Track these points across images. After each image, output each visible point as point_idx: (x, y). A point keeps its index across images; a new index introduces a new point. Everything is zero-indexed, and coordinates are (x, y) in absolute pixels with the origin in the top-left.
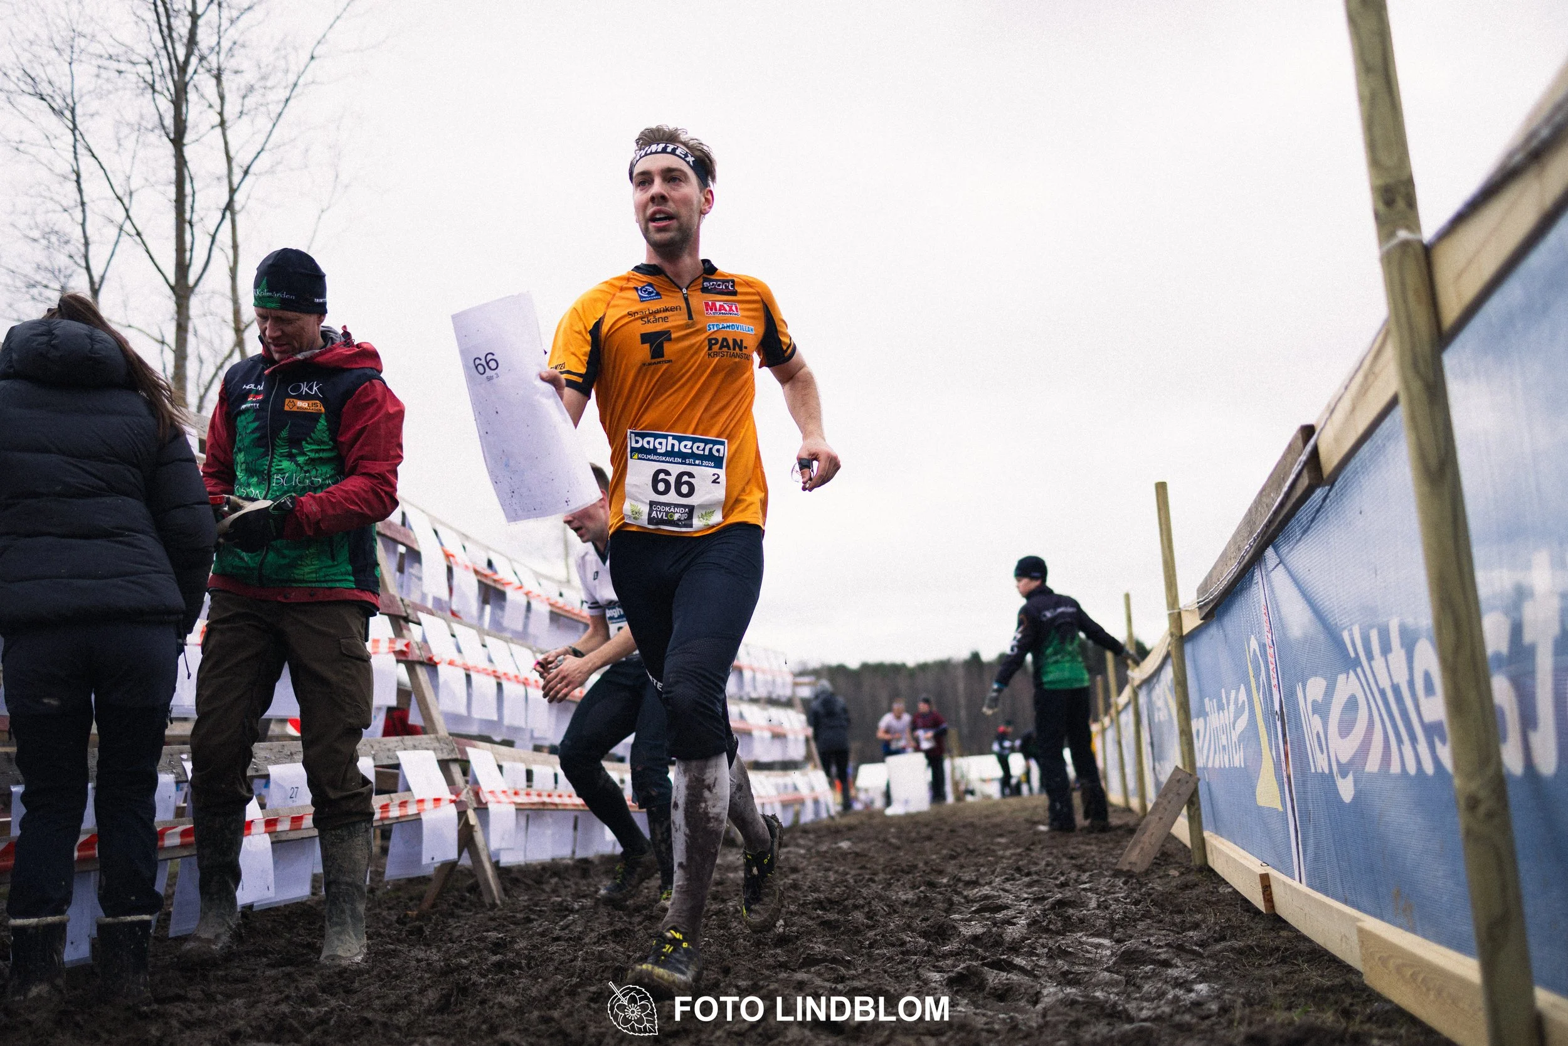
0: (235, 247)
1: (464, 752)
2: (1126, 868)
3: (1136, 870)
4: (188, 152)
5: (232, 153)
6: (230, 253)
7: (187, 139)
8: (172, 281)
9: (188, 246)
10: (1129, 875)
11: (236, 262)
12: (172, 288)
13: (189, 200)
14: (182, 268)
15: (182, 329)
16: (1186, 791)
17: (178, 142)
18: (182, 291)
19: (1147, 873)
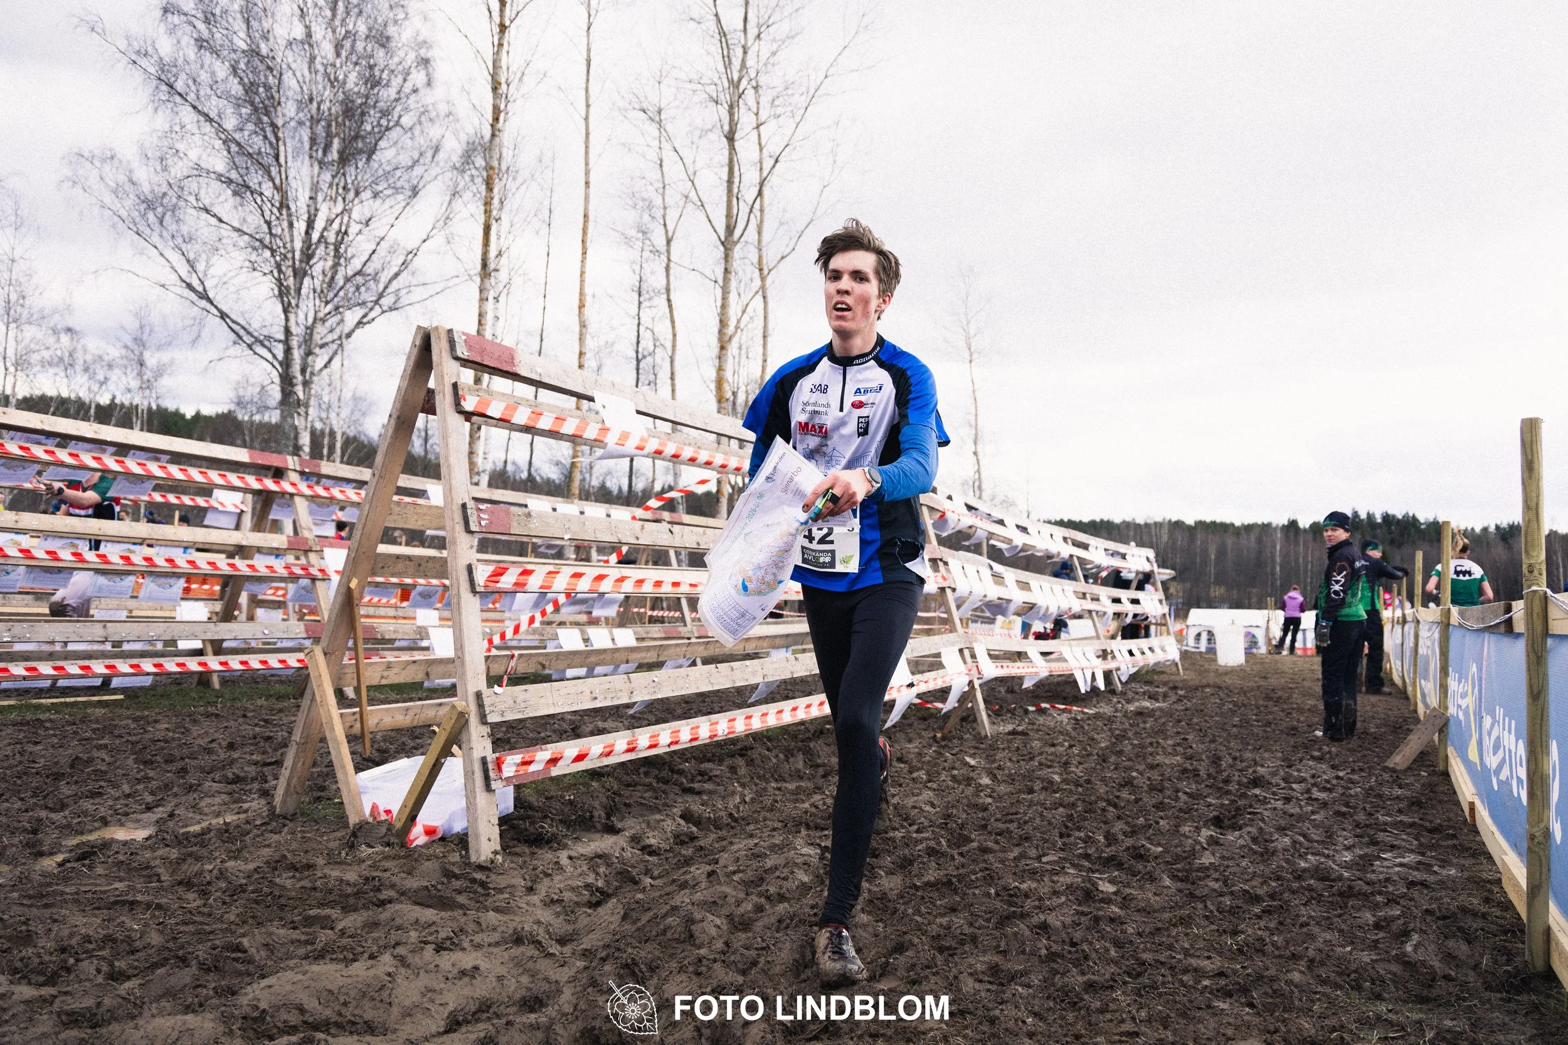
0: (762, 211)
1: (971, 643)
2: (1391, 766)
3: (1398, 768)
4: (737, 144)
5: (763, 144)
6: (758, 214)
7: (737, 136)
8: (723, 239)
9: (735, 212)
10: (1393, 770)
11: (762, 221)
12: (723, 243)
13: (736, 180)
14: (730, 229)
15: (727, 271)
16: (1439, 722)
17: (730, 138)
18: (728, 243)
19: (1405, 771)
